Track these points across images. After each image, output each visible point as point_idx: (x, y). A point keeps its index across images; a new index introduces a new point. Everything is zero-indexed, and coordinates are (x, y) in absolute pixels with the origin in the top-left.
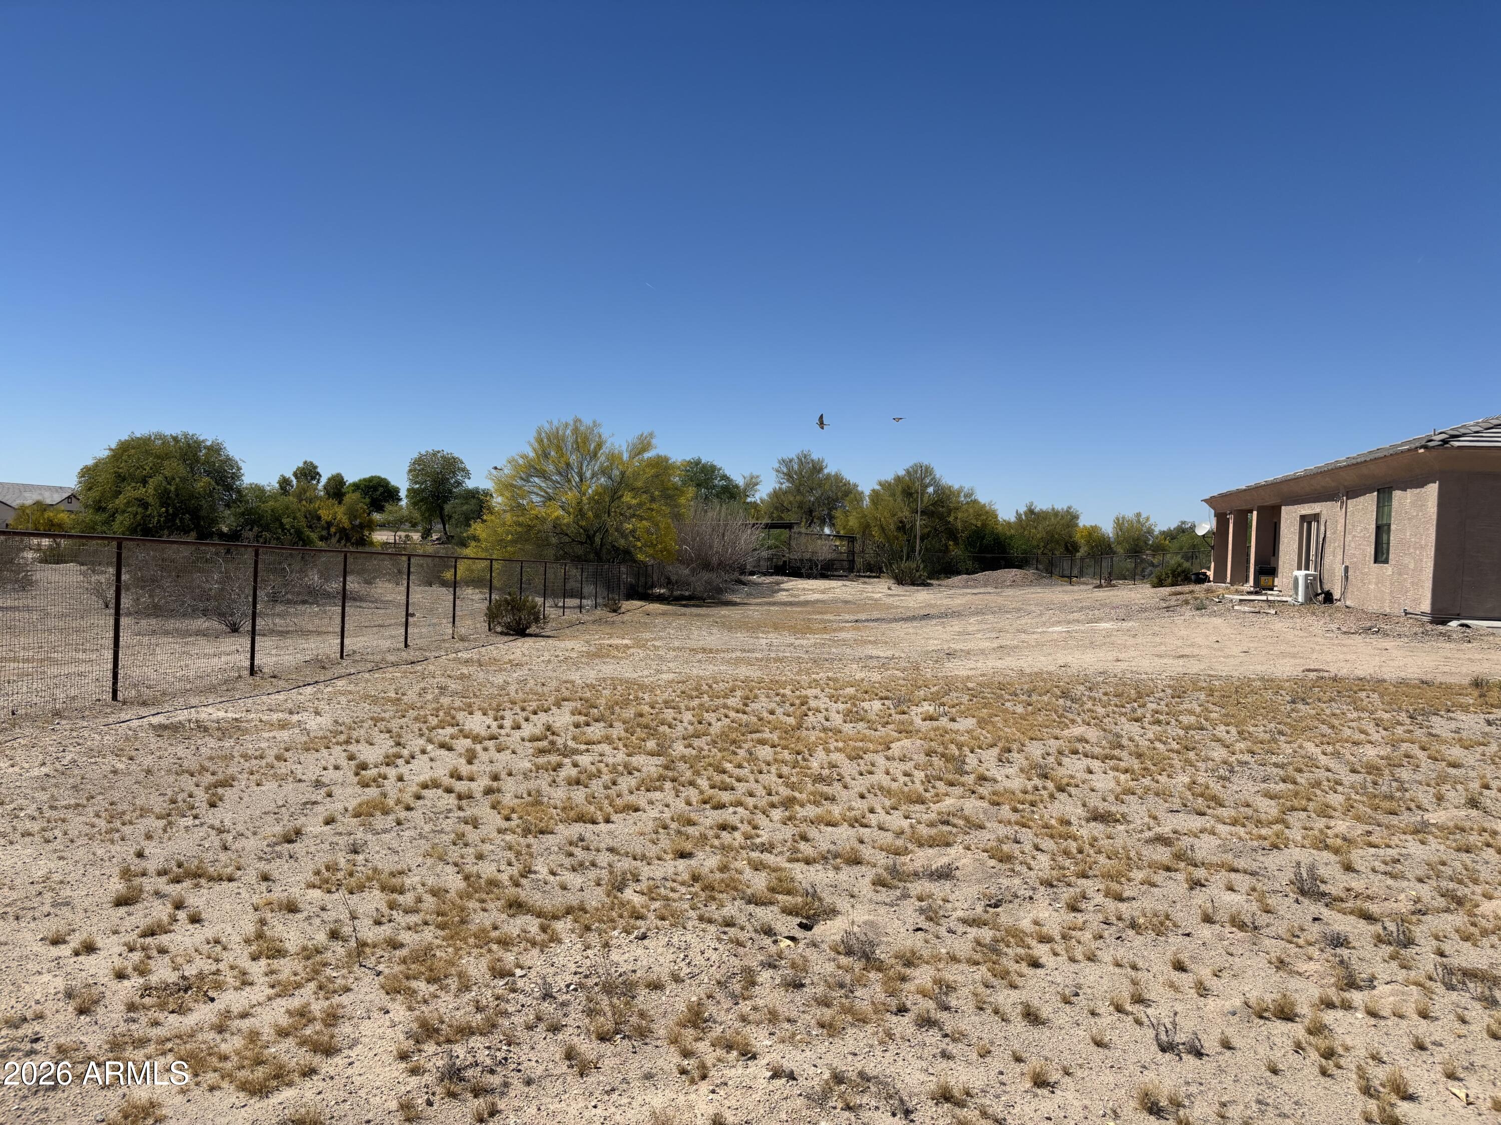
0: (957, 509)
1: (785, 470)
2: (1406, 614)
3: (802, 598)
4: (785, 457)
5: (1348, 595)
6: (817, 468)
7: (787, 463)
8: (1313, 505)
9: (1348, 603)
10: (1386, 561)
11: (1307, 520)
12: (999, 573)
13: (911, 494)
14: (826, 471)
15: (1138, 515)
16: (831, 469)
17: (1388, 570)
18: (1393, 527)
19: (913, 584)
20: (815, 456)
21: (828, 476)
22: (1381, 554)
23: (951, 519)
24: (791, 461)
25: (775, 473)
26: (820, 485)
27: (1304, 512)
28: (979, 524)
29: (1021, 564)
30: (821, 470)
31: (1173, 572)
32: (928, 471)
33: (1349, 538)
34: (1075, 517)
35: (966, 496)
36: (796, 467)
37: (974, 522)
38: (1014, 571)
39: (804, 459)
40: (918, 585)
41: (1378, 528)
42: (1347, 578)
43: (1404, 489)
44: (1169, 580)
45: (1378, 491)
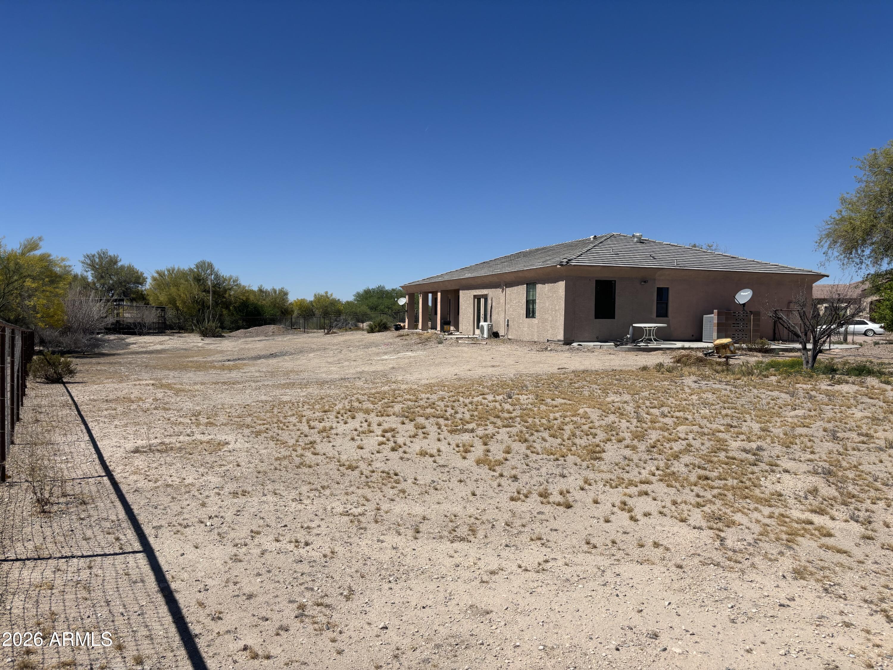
0: (230, 289)
1: (89, 262)
2: (548, 341)
3: (151, 348)
4: (89, 253)
5: (510, 333)
6: (113, 261)
7: (91, 257)
8: (482, 290)
9: (510, 337)
10: (533, 316)
11: (478, 298)
12: (263, 327)
13: (200, 280)
14: (120, 264)
15: (326, 293)
16: (124, 261)
17: (534, 321)
18: (537, 301)
19: (214, 337)
20: (111, 253)
21: (122, 267)
22: (530, 313)
23: (227, 295)
24: (93, 256)
25: (81, 264)
26: (117, 274)
27: (475, 294)
28: (244, 298)
29: (272, 321)
30: (116, 263)
31: (379, 325)
32: (210, 266)
33: (508, 306)
34: (286, 294)
35: (234, 282)
36: (97, 260)
37: (241, 297)
38: (272, 326)
39: (102, 256)
40: (217, 337)
41: (528, 302)
42: (508, 325)
43: (544, 283)
44: (377, 329)
45: (527, 284)
